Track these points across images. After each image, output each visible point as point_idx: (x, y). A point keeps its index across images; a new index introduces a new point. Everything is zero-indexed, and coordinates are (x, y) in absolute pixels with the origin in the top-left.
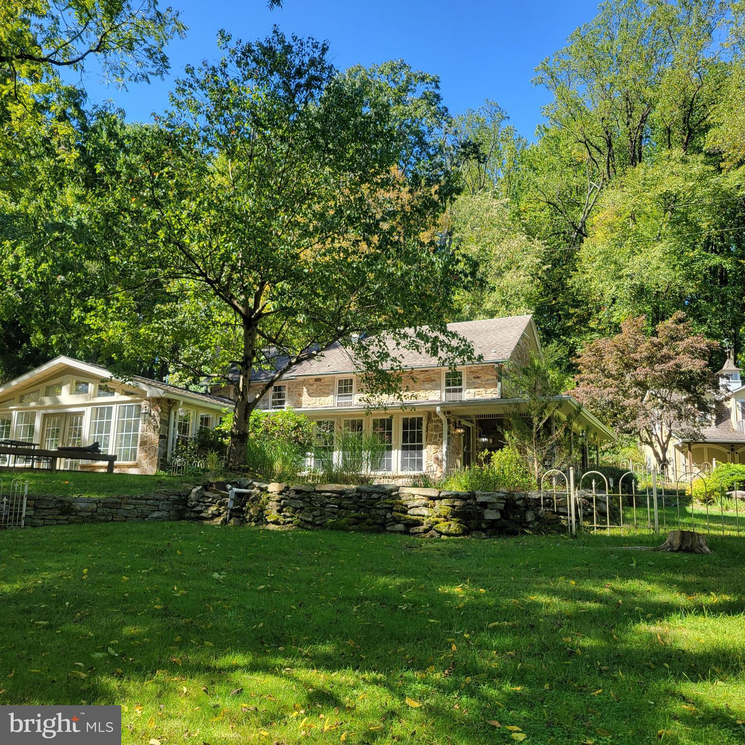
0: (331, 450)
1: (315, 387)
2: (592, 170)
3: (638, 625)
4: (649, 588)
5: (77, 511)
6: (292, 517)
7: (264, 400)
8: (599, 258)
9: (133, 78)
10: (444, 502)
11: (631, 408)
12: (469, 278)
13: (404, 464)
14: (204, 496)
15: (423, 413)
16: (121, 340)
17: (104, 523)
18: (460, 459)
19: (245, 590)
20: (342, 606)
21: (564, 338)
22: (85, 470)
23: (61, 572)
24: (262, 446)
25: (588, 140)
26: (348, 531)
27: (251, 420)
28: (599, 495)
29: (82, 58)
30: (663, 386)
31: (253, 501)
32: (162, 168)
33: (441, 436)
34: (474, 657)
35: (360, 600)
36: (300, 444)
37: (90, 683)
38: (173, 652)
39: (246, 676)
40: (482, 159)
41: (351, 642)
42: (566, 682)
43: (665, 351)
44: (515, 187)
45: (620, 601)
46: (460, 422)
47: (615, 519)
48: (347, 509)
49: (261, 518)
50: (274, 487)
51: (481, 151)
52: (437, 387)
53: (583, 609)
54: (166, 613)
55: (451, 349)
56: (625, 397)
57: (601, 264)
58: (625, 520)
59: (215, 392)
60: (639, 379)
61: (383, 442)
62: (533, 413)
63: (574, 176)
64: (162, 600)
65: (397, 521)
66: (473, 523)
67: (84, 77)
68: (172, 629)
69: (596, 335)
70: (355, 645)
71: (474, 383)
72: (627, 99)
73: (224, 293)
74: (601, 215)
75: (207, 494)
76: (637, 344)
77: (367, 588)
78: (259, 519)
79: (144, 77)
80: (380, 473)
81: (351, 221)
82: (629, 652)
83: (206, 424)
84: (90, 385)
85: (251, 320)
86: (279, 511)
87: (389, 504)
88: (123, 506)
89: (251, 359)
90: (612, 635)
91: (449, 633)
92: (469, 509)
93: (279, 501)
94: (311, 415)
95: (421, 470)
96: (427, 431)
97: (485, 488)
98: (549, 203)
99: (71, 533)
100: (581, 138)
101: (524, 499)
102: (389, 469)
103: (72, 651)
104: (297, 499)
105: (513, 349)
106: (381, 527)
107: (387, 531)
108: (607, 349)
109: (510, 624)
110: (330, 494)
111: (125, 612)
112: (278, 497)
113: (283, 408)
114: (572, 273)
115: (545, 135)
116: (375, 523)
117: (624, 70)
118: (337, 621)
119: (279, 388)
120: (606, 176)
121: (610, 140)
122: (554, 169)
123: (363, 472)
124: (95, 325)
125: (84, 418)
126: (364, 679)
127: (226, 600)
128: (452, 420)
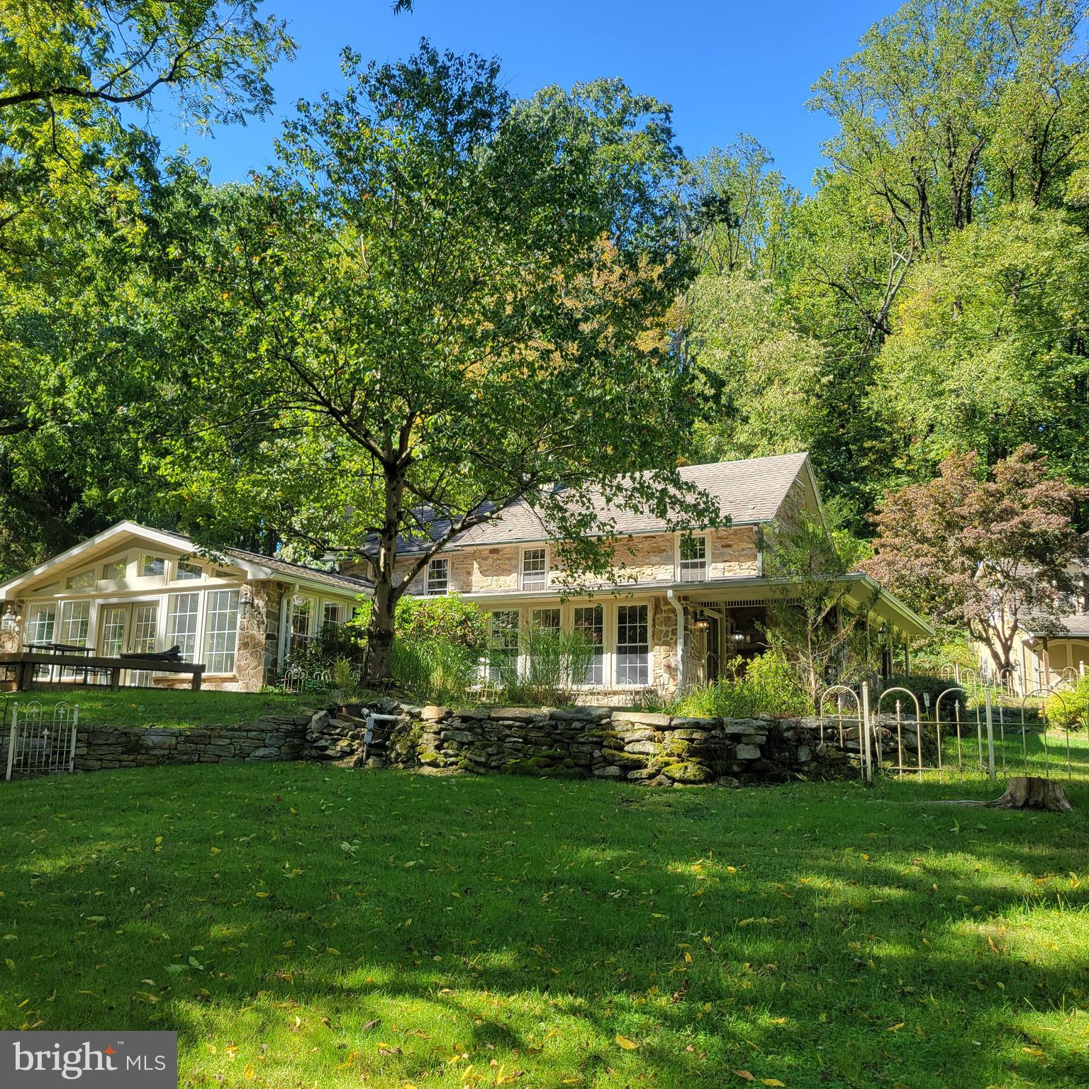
0: (515, 653)
1: (490, 561)
2: (898, 234)
3: (959, 923)
4: (978, 865)
5: (148, 749)
6: (456, 756)
7: (416, 582)
8: (909, 366)
9: (221, 118)
10: (677, 733)
11: (957, 587)
12: (711, 404)
13: (621, 674)
14: (329, 725)
15: (648, 599)
16: (210, 498)
17: (187, 766)
18: (703, 666)
19: (387, 868)
20: (526, 893)
21: (857, 484)
22: (161, 686)
23: (124, 841)
24: (413, 649)
25: (891, 191)
26: (537, 776)
27: (398, 611)
28: (906, 722)
29: (149, 91)
30: (1004, 555)
31: (400, 732)
32: (264, 251)
33: (674, 632)
34: (717, 973)
35: (553, 883)
36: (469, 646)
37: (162, 1011)
38: (282, 963)
39: (386, 1000)
40: (732, 222)
41: (538, 949)
42: (851, 1011)
43: (1006, 502)
44: (782, 262)
45: (935, 886)
46: (702, 612)
47: (931, 756)
48: (536, 744)
49: (412, 758)
50: (430, 713)
51: (732, 210)
52: (669, 560)
53: (879, 898)
54: (273, 904)
55: (686, 508)
56: (947, 571)
57: (911, 374)
58: (947, 759)
59: (345, 570)
60: (967, 545)
61: (590, 642)
62: (807, 601)
63: (870, 244)
64: (267, 883)
65: (609, 762)
66: (720, 765)
67: (152, 119)
68: (280, 929)
69: (905, 478)
70: (543, 953)
71: (722, 554)
72: (949, 129)
73: (356, 429)
74: (910, 302)
75: (333, 722)
76: (965, 492)
77: (563, 865)
78: (409, 759)
79: (237, 116)
80: (585, 687)
81: (537, 321)
82: (946, 964)
83: (334, 618)
84: (166, 562)
85: (396, 467)
86: (438, 748)
87: (597, 736)
88: (214, 741)
89: (396, 524)
90: (921, 938)
91: (682, 935)
92: (715, 743)
93: (438, 733)
94: (483, 603)
95: (645, 681)
96: (654, 625)
97: (737, 713)
98: (833, 284)
99: (139, 782)
100: (880, 187)
101: (794, 728)
102: (599, 681)
103: (137, 963)
104: (463, 730)
105: (779, 503)
106: (586, 771)
107: (594, 776)
108: (919, 501)
109: (771, 921)
110: (511, 722)
111: (213, 902)
112: (436, 727)
113: (445, 592)
114: (868, 388)
115: (828, 184)
116: (577, 765)
117: (944, 86)
118: (519, 915)
119: (439, 564)
120: (918, 243)
121: (923, 190)
122: (840, 234)
123: (561, 686)
124: (172, 476)
125: (159, 610)
126: (556, 1006)
127: (359, 883)
128: (691, 609)
